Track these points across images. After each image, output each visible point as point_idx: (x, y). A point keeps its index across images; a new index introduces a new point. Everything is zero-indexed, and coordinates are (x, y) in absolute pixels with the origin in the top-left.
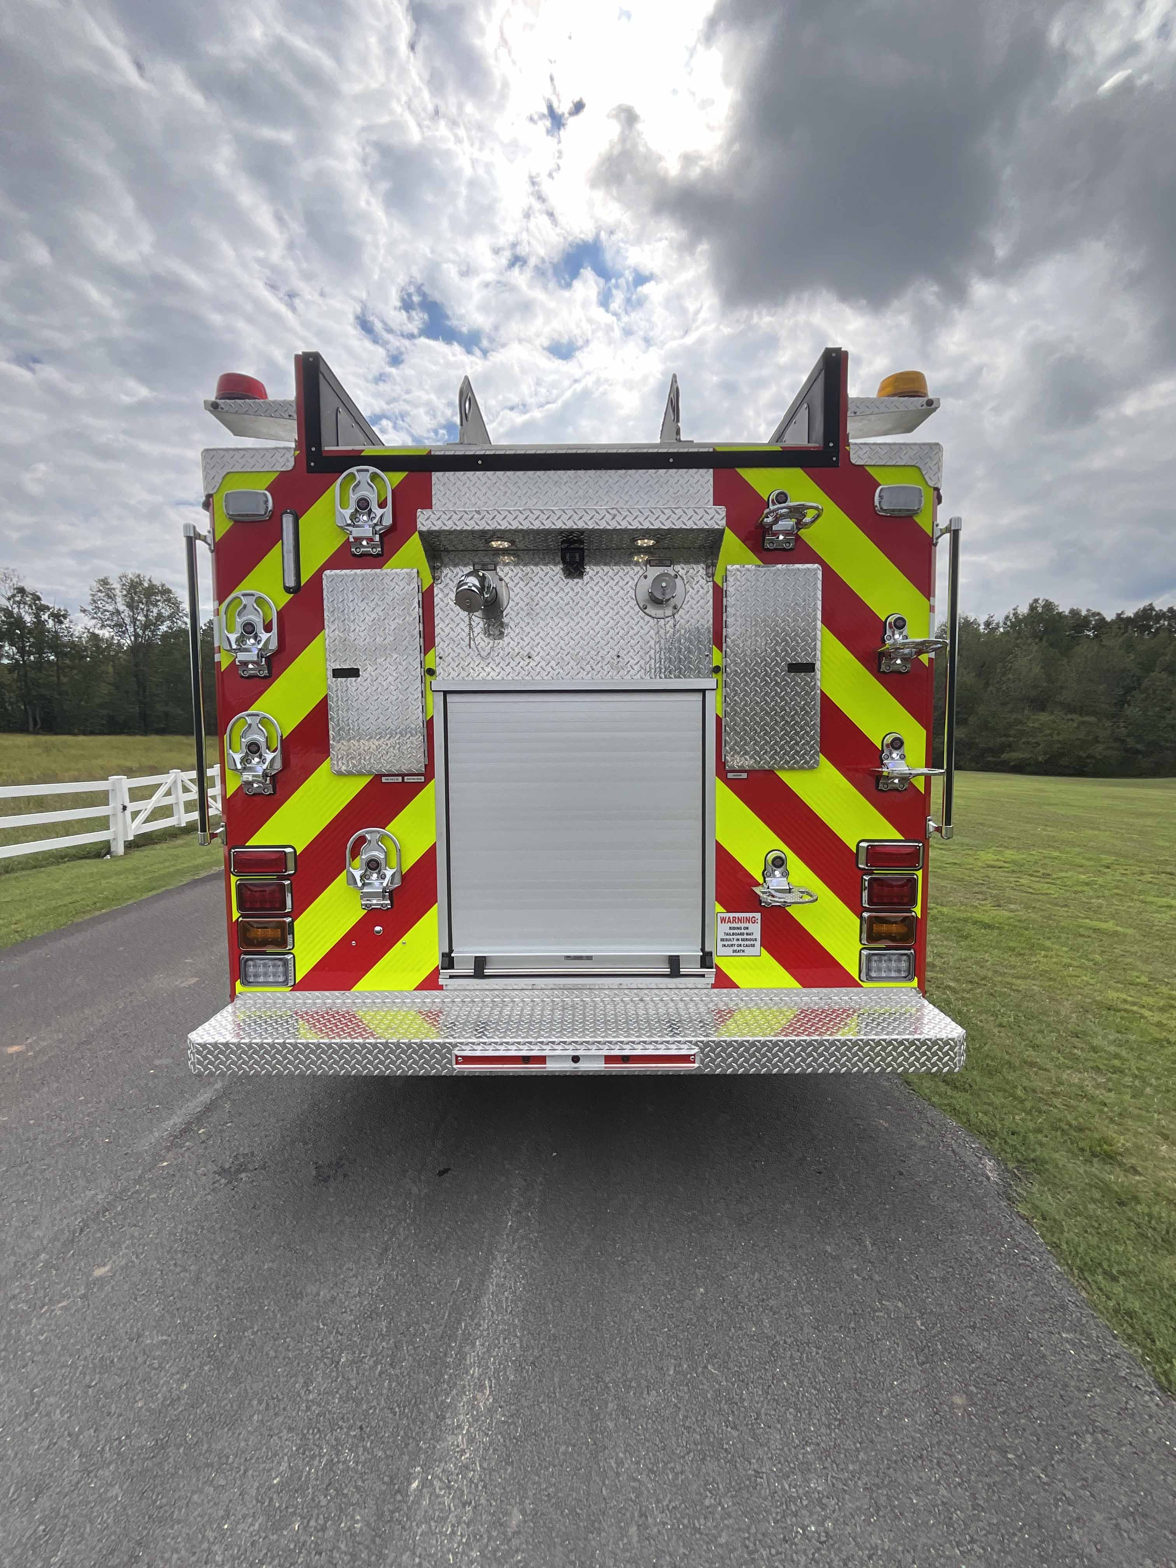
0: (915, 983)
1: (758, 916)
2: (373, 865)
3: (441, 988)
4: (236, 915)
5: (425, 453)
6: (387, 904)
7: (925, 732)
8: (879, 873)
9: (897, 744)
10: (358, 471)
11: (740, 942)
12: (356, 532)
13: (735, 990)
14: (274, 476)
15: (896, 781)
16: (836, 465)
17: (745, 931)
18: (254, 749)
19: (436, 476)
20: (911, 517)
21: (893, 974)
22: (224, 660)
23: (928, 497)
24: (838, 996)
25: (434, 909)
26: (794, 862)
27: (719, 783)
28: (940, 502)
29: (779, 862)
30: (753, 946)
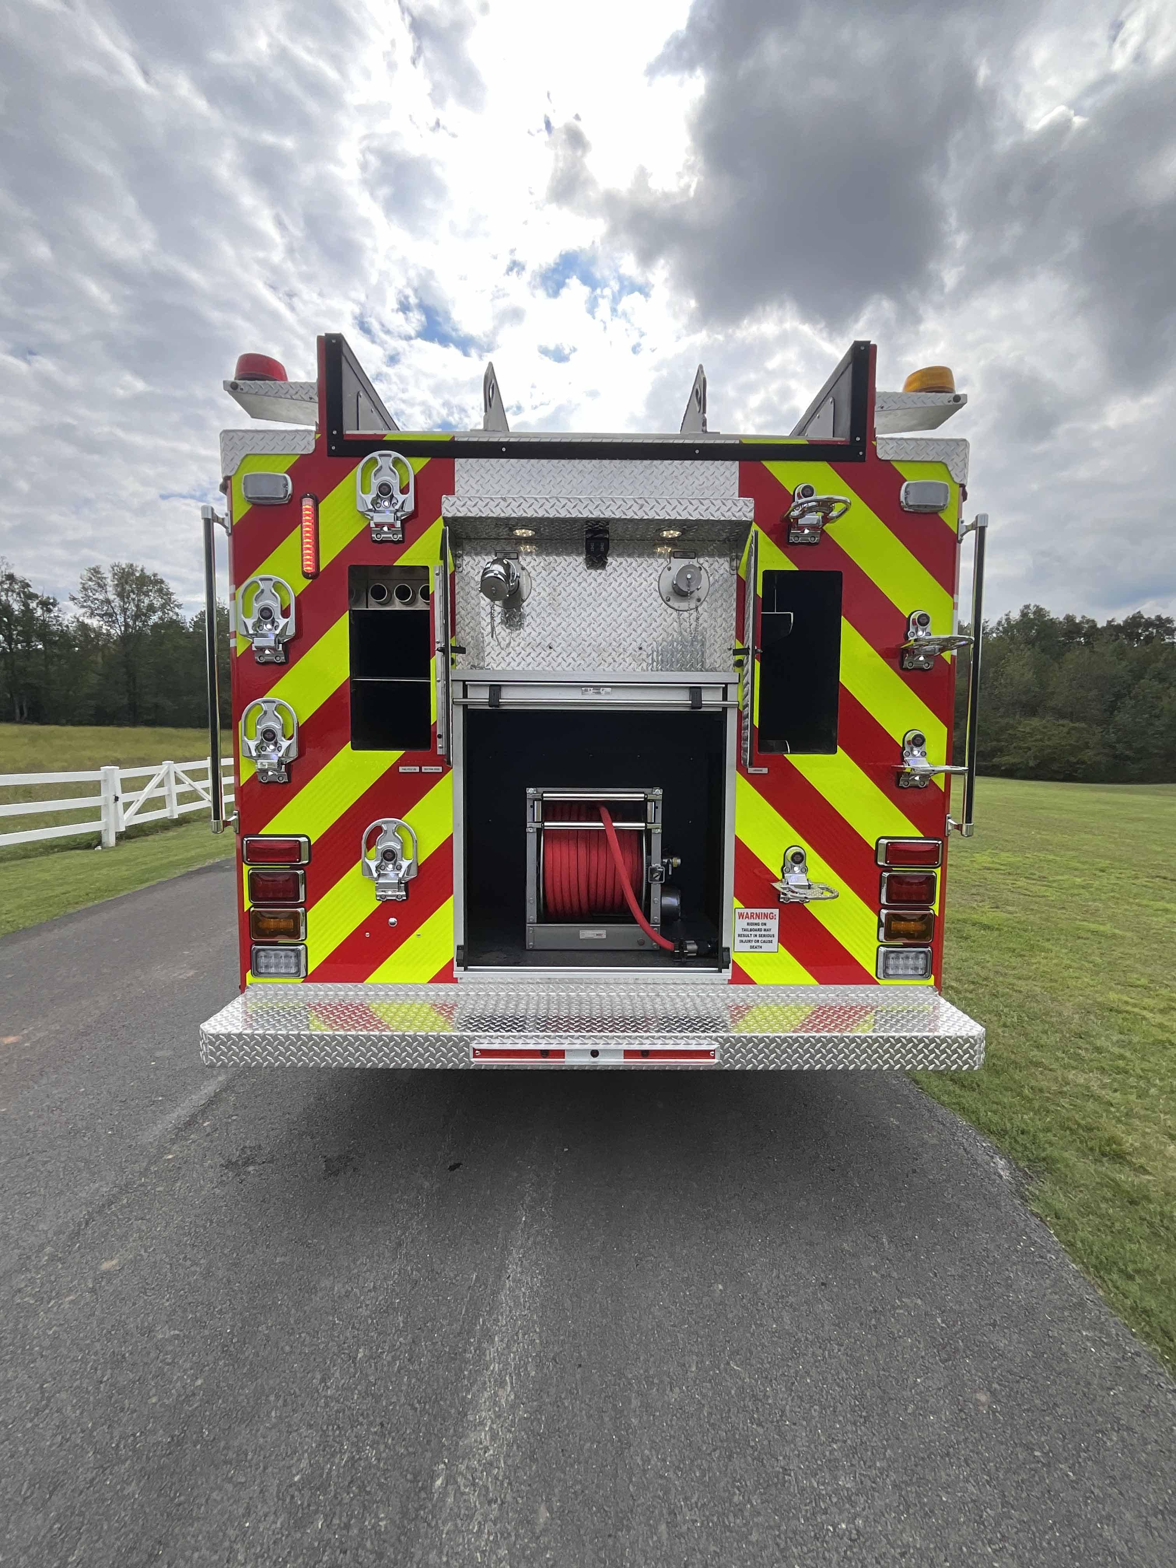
0: (931, 981)
1: (776, 912)
2: (389, 856)
3: (455, 981)
4: (248, 904)
5: (448, 439)
6: (402, 896)
7: (945, 730)
8: (898, 870)
9: (919, 741)
10: (381, 456)
11: (758, 938)
12: (378, 518)
13: (751, 986)
14: (295, 459)
15: (917, 778)
16: (862, 459)
17: (763, 927)
18: (269, 736)
19: (459, 463)
20: (936, 513)
21: (911, 972)
22: (239, 646)
23: (955, 491)
24: (855, 993)
25: (450, 901)
26: (812, 857)
27: (740, 779)
28: (965, 499)
29: (799, 858)
30: (771, 942)
